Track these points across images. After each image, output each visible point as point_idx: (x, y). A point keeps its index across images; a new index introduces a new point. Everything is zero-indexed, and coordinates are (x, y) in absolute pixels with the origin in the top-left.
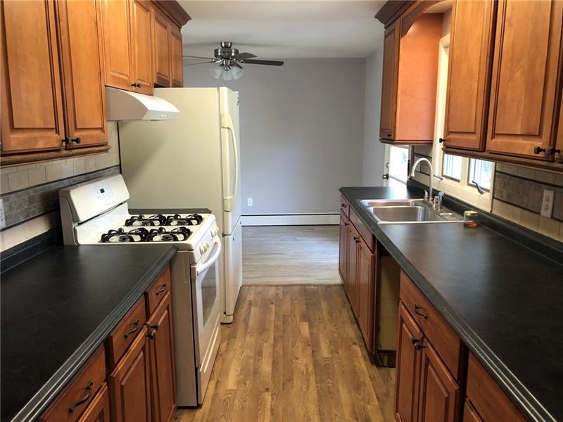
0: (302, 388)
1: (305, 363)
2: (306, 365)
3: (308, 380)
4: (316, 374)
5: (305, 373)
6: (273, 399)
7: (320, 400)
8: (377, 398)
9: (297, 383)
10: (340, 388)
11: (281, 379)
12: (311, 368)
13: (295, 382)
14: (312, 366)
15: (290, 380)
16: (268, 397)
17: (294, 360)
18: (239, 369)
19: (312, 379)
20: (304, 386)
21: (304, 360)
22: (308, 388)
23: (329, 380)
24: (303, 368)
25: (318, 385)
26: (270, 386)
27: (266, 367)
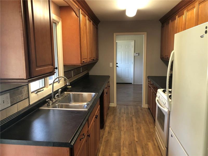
0: (126, 142)
1: (124, 150)
2: (123, 150)
3: (123, 144)
4: (120, 146)
5: (124, 147)
6: (135, 139)
7: (120, 138)
8: (103, 138)
9: (127, 143)
10: (113, 141)
11: (133, 145)
12: (122, 148)
13: (128, 144)
14: (121, 149)
15: (129, 145)
16: (136, 140)
17: (128, 152)
18: (149, 150)
19: (122, 144)
20: (125, 142)
21: (124, 151)
22: (124, 142)
23: (116, 143)
24: (125, 148)
25: (120, 142)
26: (136, 143)
27: (139, 150)
